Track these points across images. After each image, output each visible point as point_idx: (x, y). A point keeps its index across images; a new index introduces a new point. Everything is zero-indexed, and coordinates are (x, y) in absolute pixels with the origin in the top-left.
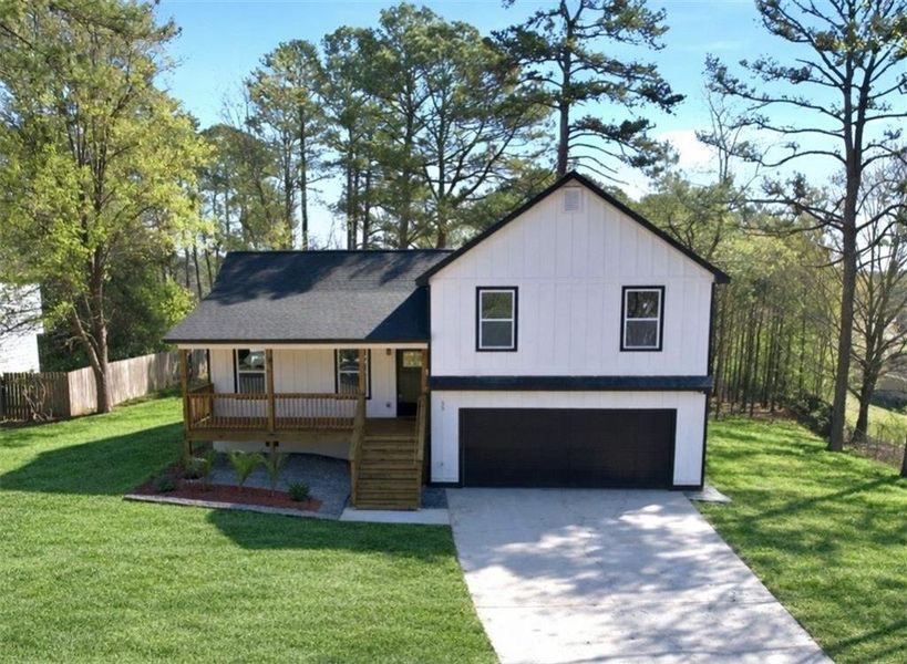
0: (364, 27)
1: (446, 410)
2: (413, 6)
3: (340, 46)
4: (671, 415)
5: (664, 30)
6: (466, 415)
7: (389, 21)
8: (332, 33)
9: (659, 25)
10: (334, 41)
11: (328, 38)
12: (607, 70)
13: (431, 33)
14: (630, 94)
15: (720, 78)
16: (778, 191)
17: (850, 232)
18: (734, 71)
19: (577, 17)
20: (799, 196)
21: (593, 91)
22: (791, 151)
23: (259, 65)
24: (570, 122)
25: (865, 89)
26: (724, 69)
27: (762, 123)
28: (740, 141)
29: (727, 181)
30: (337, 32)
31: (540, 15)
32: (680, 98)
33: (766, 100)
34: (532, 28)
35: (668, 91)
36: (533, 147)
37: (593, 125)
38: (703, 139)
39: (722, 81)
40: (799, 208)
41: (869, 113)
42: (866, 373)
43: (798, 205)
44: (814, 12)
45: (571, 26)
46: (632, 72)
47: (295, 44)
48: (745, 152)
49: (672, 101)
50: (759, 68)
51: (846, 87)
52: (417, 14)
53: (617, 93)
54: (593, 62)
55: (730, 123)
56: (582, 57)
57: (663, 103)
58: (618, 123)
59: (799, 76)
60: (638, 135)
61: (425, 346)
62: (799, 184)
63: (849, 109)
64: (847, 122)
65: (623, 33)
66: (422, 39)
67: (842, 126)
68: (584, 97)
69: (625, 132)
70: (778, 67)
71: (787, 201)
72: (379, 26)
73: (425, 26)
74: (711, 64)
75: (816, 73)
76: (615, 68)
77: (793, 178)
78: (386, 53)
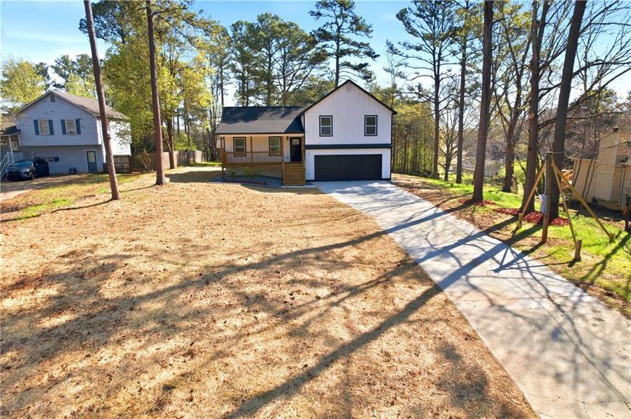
1: (310, 156)
2: (270, 14)
4: (381, 155)
5: (372, 31)
6: (316, 157)
7: (261, 20)
8: (234, 23)
9: (370, 29)
10: (236, 27)
11: (233, 25)
12: (352, 44)
13: (280, 26)
14: (361, 54)
15: (391, 48)
16: (412, 89)
17: (437, 103)
18: (396, 46)
19: (341, 25)
20: (420, 91)
21: (348, 52)
22: (416, 75)
24: (340, 63)
25: (440, 54)
26: (392, 45)
27: (406, 65)
28: (399, 71)
29: (395, 86)
30: (237, 23)
31: (327, 24)
32: (378, 56)
33: (407, 57)
34: (325, 28)
35: (374, 53)
36: (322, 72)
37: (348, 64)
38: (386, 70)
39: (392, 50)
40: (420, 96)
41: (441, 62)
42: (447, 158)
43: (419, 94)
44: (422, 27)
45: (339, 28)
46: (361, 45)
48: (401, 75)
49: (375, 57)
50: (405, 45)
51: (433, 53)
52: (273, 18)
53: (356, 53)
54: (347, 41)
55: (395, 64)
56: (343, 40)
57: (372, 57)
58: (358, 64)
59: (418, 49)
60: (364, 68)
61: (303, 135)
62: (419, 87)
63: (435, 61)
64: (434, 65)
65: (358, 32)
66: (277, 28)
67: (433, 67)
68: (345, 55)
69: (360, 67)
70: (411, 45)
71: (416, 93)
72: (257, 22)
73: (277, 23)
74: (388, 44)
75: (424, 48)
76: (354, 44)
77: (418, 85)
78: (261, 33)
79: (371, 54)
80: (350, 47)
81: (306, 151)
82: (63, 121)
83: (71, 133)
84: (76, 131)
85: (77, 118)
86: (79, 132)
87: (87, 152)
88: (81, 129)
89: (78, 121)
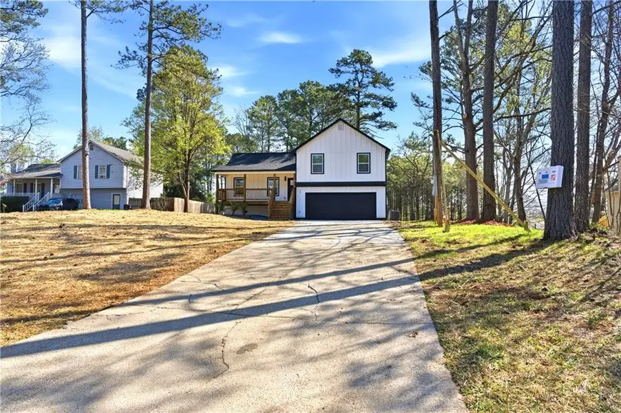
0: (292, 89)
1: (301, 193)
2: (312, 82)
3: (285, 97)
4: (375, 194)
5: (392, 84)
6: (307, 194)
7: (302, 87)
8: (281, 92)
9: (390, 83)
10: (281, 96)
11: (280, 94)
12: (374, 99)
13: (318, 91)
14: (379, 105)
15: (417, 101)
19: (361, 81)
21: (366, 104)
23: (253, 105)
26: (418, 98)
31: (349, 81)
32: (397, 106)
35: (393, 104)
39: (418, 103)
45: (360, 83)
47: (268, 97)
49: (393, 107)
52: (314, 85)
53: (374, 105)
54: (369, 96)
57: (390, 107)
66: (313, 92)
69: (375, 117)
72: (299, 89)
73: (316, 88)
74: (413, 96)
78: (300, 98)
79: (390, 105)
80: (370, 100)
81: (297, 188)
82: (97, 167)
83: (102, 177)
84: (106, 175)
85: (108, 164)
86: (108, 176)
87: (114, 195)
88: (111, 173)
89: (108, 167)
